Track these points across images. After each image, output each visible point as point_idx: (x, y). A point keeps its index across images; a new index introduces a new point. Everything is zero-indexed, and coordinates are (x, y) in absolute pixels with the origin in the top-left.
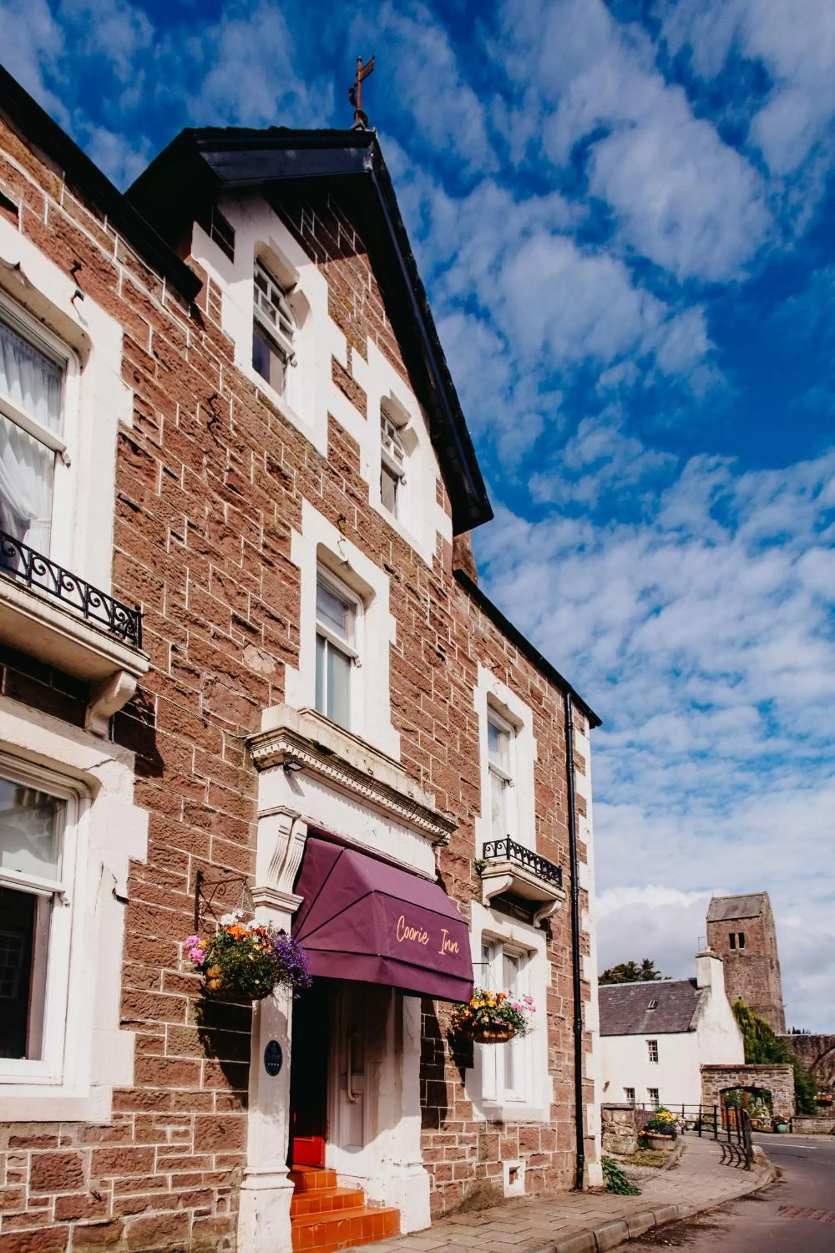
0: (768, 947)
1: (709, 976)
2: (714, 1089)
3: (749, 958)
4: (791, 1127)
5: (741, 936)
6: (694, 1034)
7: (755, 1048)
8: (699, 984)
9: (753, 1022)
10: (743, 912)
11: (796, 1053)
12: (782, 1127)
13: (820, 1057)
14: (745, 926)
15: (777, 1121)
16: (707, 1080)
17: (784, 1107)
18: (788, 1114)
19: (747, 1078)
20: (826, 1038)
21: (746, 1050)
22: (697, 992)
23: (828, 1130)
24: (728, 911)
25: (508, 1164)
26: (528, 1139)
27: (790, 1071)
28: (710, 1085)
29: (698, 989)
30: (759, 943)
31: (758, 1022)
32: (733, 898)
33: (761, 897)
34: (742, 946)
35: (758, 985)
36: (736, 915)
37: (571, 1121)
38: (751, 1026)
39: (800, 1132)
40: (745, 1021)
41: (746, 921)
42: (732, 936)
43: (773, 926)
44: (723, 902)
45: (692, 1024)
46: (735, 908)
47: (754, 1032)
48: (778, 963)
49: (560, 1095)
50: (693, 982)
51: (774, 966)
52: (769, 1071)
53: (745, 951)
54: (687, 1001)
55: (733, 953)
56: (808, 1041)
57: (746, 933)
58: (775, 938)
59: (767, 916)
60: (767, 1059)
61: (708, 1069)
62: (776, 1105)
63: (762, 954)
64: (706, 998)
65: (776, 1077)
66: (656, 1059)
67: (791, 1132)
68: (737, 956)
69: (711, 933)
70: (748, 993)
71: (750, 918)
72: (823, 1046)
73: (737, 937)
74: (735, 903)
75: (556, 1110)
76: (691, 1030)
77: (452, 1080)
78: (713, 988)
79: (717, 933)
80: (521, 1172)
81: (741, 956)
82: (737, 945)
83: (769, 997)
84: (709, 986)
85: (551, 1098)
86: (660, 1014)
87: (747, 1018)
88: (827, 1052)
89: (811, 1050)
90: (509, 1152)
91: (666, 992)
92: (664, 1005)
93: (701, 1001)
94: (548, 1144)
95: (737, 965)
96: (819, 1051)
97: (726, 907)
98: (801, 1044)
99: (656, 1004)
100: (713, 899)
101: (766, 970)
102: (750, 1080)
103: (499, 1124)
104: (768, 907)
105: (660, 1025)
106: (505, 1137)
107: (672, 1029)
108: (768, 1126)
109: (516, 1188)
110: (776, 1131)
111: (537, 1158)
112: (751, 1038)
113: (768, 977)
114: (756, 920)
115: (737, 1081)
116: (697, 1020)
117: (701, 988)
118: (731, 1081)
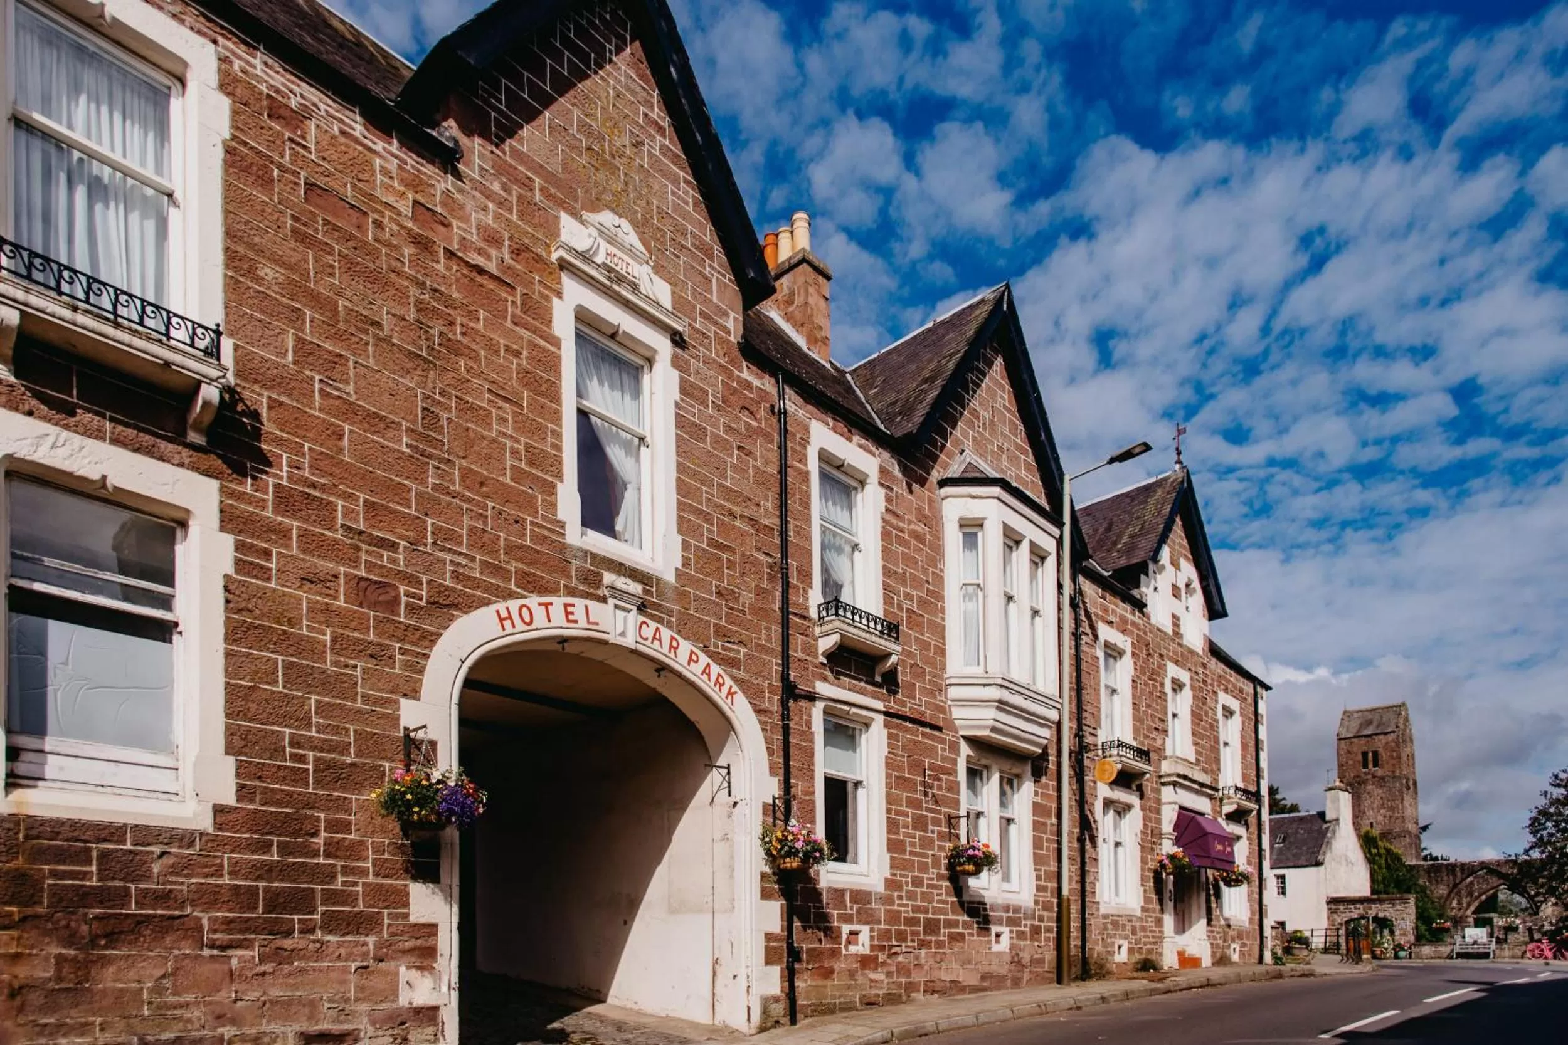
0: (1404, 766)
1: (1338, 810)
2: (1339, 920)
3: (1383, 778)
4: (1410, 954)
5: (1375, 754)
6: (1321, 868)
7: (1384, 879)
8: (1328, 818)
9: (1382, 851)
10: (1378, 726)
11: (1430, 881)
12: (1402, 954)
13: (1455, 886)
14: (1380, 742)
15: (1399, 947)
16: (1332, 912)
17: (1404, 935)
18: (1408, 942)
19: (1370, 909)
20: (1463, 865)
21: (1373, 880)
22: (1325, 826)
23: (1445, 955)
24: (1361, 725)
25: (1233, 946)
26: (1240, 936)
27: (1412, 901)
28: (1335, 916)
29: (1326, 822)
30: (1394, 762)
31: (1388, 851)
32: (1367, 710)
33: (1398, 710)
34: (1376, 764)
35: (1392, 809)
36: (1369, 732)
37: (1257, 927)
38: (1380, 855)
39: (1419, 957)
40: (1374, 851)
41: (1381, 737)
42: (1365, 754)
43: (1411, 741)
44: (1356, 715)
45: (1320, 858)
46: (1369, 723)
47: (1383, 861)
48: (1415, 784)
49: (1253, 913)
50: (1322, 815)
51: (1411, 786)
52: (1392, 901)
53: (1379, 772)
54: (1315, 834)
55: (1365, 773)
56: (1444, 869)
57: (1380, 750)
58: (1413, 755)
59: (1404, 730)
60: (1395, 890)
61: (1334, 902)
62: (1397, 933)
63: (1397, 774)
64: (1334, 832)
65: (1398, 907)
66: (1284, 893)
67: (1410, 958)
68: (1370, 777)
69: (1342, 752)
70: (1380, 818)
71: (1386, 734)
72: (1459, 874)
73: (1370, 755)
74: (1370, 716)
75: (1251, 920)
76: (1318, 864)
77: (1214, 905)
78: (1341, 820)
79: (1349, 752)
80: (1238, 950)
81: (1374, 777)
82: (1370, 766)
83: (1403, 822)
84: (1337, 820)
85: (1249, 915)
86: (1288, 849)
87: (1377, 847)
88: (1463, 880)
89: (1445, 878)
90: (1233, 940)
91: (1295, 826)
92: (1292, 839)
93: (1329, 835)
94: (1248, 939)
95: (1369, 787)
96: (1454, 879)
97: (1359, 722)
98: (1435, 873)
99: (1284, 839)
100: (1345, 712)
101: (1400, 791)
102: (1374, 910)
103: (1229, 926)
104: (1407, 719)
105: (1288, 859)
106: (1232, 933)
107: (1300, 863)
108: (1391, 954)
109: (1235, 957)
110: (1396, 957)
111: (1243, 945)
112: (1380, 867)
113: (1403, 799)
114: (1391, 737)
115: (1361, 911)
116: (1324, 853)
117: (1330, 822)
118: (1355, 912)
